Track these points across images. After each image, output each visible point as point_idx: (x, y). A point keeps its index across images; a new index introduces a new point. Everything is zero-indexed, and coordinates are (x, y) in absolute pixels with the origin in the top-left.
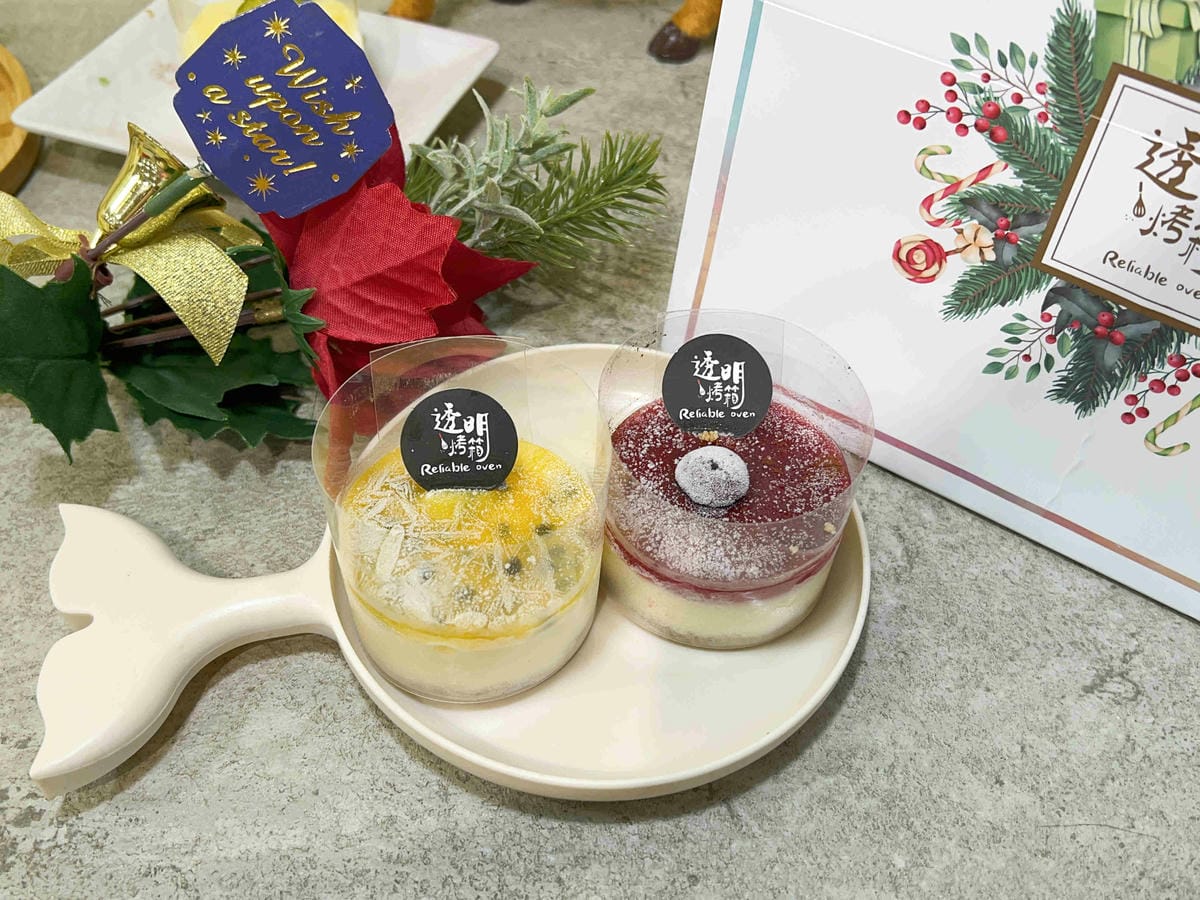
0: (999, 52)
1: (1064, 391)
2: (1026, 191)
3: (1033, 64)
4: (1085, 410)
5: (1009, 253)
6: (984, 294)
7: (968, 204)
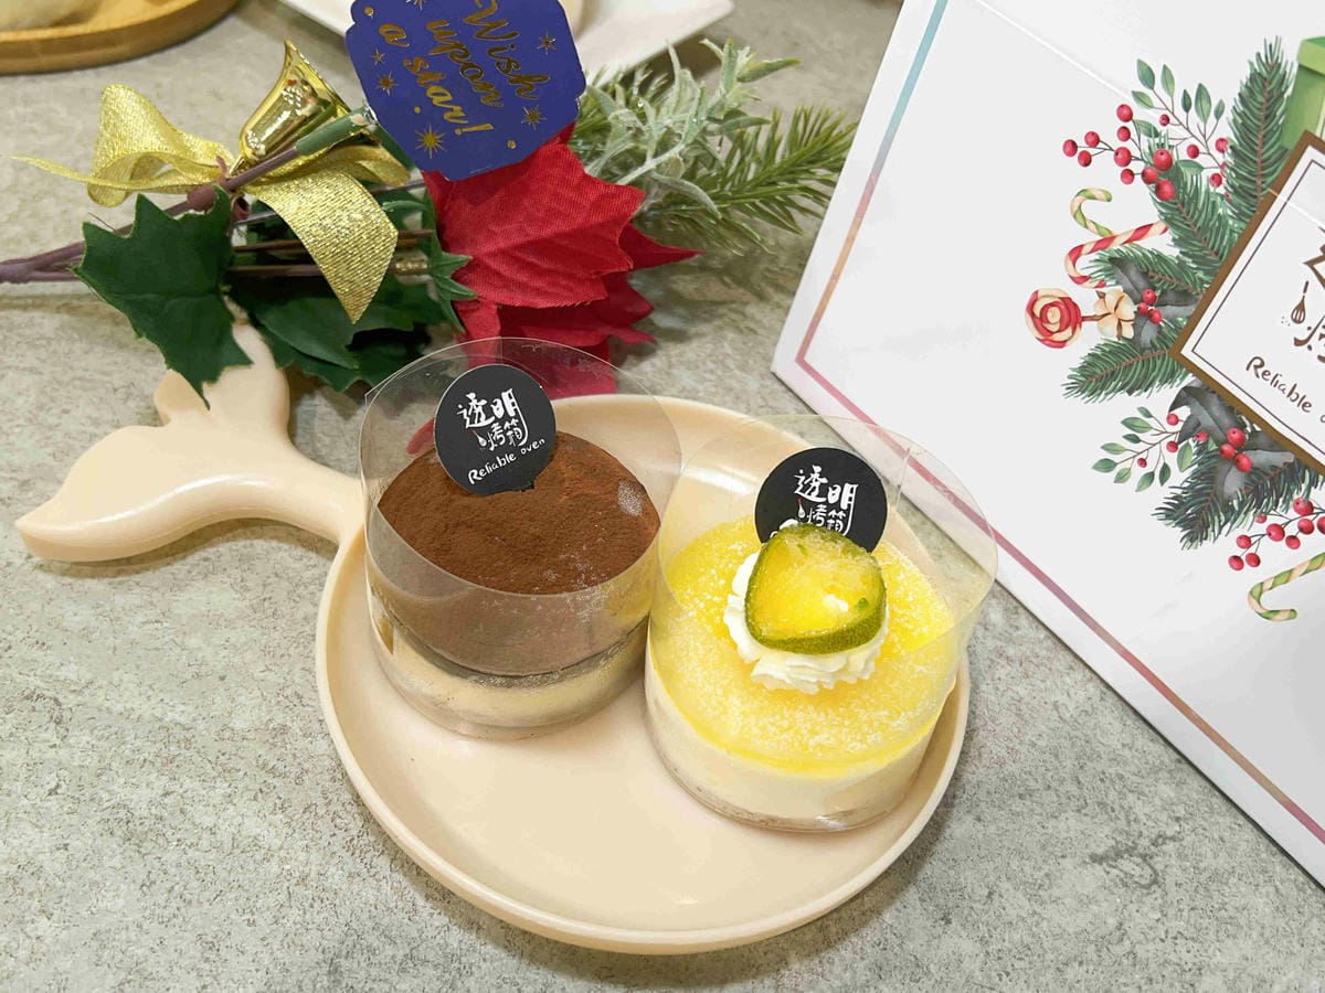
0: (1185, 91)
1: (1173, 512)
2: (1182, 264)
3: (1218, 114)
4: (1192, 540)
5: (1149, 333)
6: (1113, 375)
7: (1117, 264)
